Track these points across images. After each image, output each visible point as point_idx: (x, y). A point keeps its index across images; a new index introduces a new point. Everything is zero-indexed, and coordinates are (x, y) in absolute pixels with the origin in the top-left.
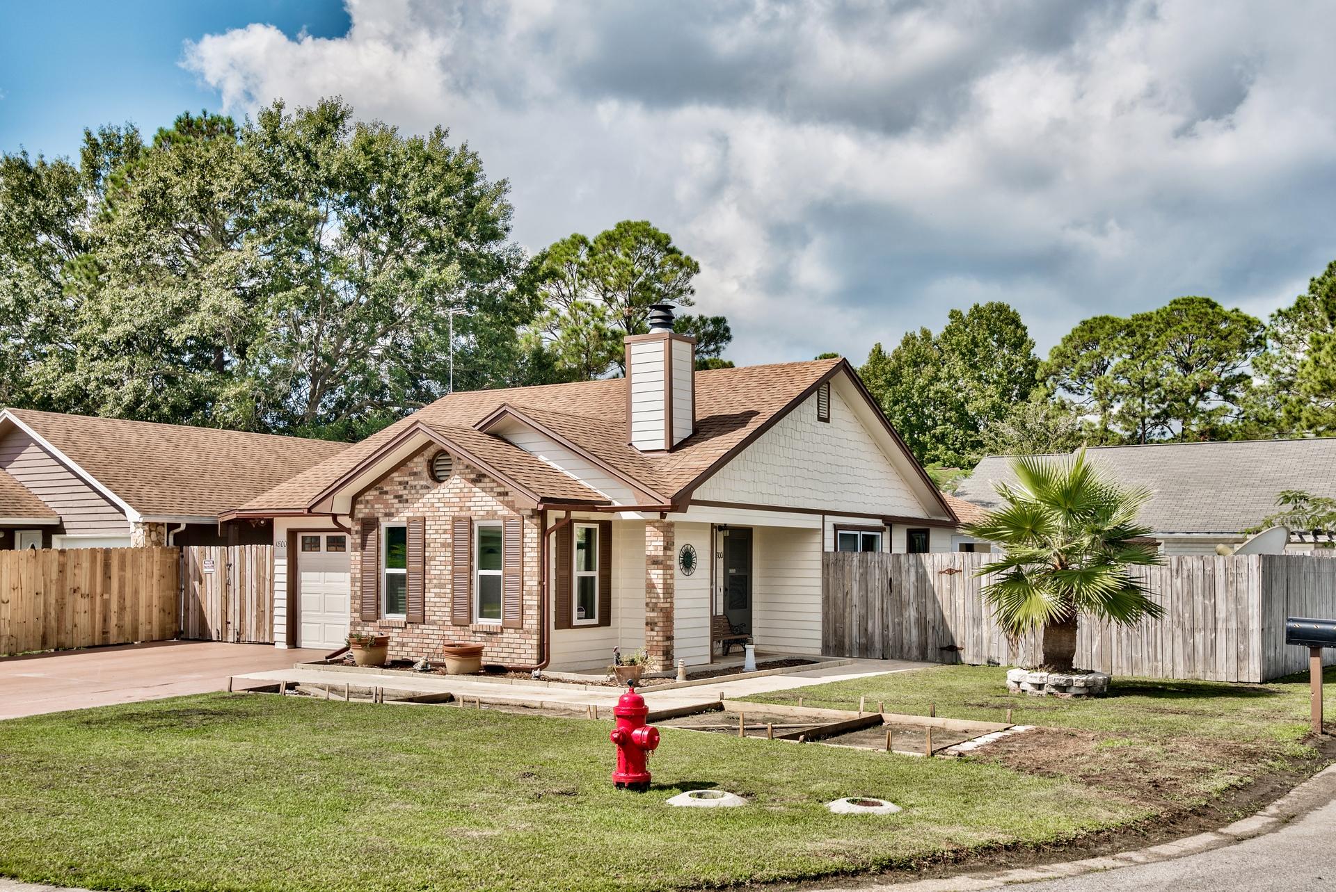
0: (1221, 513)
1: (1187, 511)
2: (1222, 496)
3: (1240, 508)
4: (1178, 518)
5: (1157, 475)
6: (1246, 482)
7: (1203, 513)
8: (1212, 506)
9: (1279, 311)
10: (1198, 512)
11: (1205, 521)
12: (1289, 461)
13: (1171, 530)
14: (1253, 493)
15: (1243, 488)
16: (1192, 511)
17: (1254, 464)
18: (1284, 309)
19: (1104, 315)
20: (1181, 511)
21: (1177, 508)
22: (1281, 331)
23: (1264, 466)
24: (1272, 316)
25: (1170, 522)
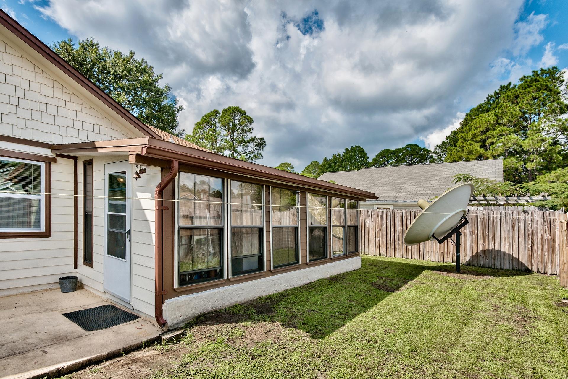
0: (421, 192)
1: (405, 191)
2: (422, 185)
3: (431, 190)
4: (400, 194)
5: (392, 177)
6: (433, 179)
7: (413, 192)
8: (417, 189)
9: (437, 145)
10: (410, 192)
11: (413, 196)
12: (452, 170)
13: (396, 200)
14: (436, 183)
15: (432, 181)
16: (407, 191)
17: (436, 172)
18: (438, 145)
19: (387, 149)
20: (402, 191)
21: (400, 190)
22: (438, 152)
23: (441, 173)
24: (435, 147)
25: (396, 196)
